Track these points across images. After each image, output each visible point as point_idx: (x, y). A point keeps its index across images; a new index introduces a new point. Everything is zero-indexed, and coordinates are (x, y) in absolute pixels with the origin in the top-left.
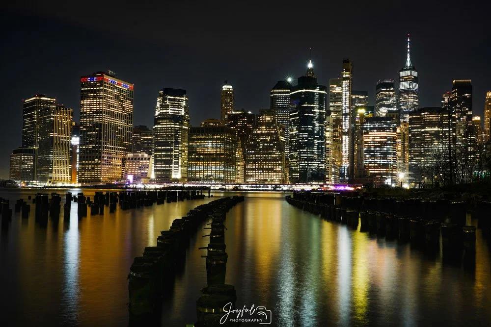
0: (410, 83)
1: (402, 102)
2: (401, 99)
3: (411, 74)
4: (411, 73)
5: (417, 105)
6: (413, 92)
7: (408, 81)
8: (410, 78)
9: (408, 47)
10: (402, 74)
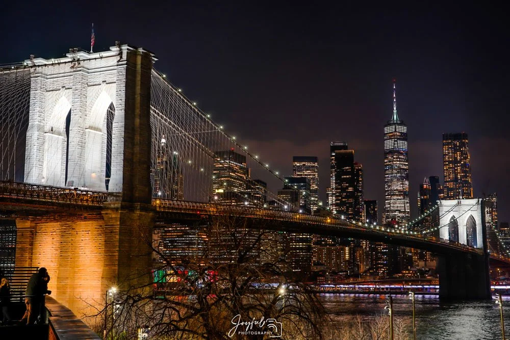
0: (395, 141)
1: (388, 165)
2: (386, 162)
3: (395, 130)
4: (395, 128)
5: (407, 169)
6: (399, 153)
7: (393, 138)
8: (394, 135)
9: (394, 96)
10: (387, 130)
